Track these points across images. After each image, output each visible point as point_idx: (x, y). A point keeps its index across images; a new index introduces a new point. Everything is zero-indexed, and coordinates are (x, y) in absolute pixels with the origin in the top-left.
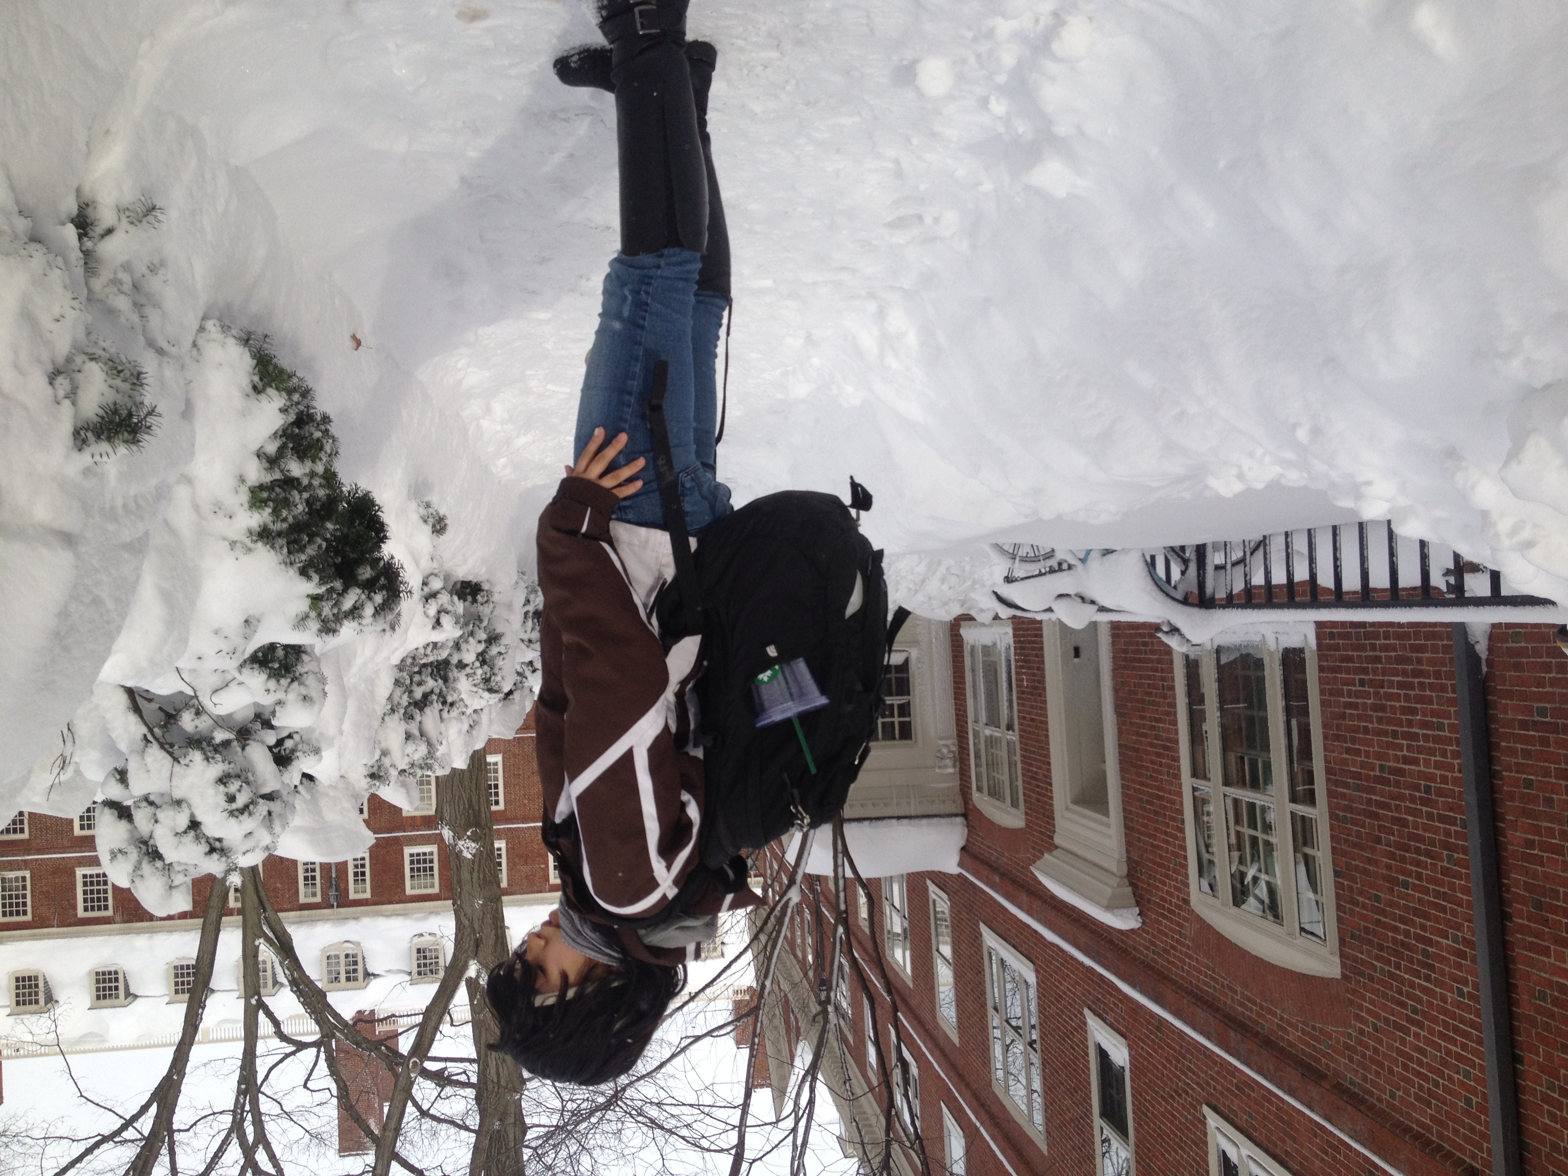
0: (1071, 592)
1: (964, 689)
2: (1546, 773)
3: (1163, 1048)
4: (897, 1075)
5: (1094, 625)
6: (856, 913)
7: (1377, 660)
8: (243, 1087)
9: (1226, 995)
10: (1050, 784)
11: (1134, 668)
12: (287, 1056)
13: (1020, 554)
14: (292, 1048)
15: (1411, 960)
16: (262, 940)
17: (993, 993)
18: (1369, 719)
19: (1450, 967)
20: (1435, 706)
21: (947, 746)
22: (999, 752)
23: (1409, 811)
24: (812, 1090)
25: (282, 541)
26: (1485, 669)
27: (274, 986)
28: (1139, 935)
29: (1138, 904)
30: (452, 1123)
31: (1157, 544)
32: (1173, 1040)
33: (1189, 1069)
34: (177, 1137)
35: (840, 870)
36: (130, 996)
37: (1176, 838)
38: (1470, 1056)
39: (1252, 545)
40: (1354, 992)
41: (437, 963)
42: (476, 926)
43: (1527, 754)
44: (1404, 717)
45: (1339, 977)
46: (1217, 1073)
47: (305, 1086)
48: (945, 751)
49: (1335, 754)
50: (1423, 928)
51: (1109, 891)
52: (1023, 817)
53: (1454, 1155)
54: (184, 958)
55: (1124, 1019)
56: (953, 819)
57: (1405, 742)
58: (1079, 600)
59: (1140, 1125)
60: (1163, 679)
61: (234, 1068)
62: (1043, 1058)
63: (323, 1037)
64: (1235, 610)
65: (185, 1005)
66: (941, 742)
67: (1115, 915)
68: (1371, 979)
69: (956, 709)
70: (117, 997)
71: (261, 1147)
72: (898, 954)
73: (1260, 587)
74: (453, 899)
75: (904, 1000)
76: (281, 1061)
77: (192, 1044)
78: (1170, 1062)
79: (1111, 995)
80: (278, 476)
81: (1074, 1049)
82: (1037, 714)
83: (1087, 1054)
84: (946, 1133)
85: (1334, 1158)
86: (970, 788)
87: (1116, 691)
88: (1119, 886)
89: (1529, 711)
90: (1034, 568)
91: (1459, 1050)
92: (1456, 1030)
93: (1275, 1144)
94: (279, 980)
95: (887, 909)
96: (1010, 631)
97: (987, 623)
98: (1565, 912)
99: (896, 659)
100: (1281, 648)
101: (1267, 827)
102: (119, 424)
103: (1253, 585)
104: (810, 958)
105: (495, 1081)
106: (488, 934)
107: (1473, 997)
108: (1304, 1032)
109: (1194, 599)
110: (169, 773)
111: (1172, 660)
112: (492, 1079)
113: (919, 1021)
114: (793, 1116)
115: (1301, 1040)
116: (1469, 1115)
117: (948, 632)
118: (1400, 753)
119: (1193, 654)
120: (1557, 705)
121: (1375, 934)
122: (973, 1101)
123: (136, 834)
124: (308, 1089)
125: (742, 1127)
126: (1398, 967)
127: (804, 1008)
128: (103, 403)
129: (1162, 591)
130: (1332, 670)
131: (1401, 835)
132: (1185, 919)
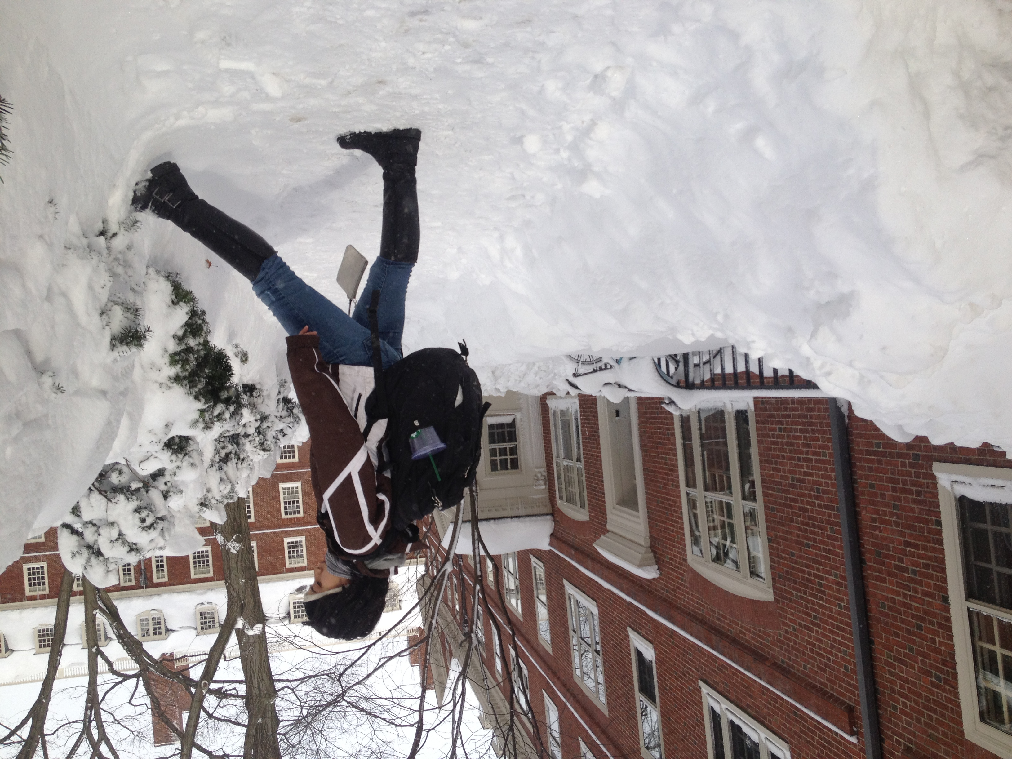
0: (612, 381)
1: (550, 437)
2: (881, 480)
3: (675, 649)
4: (515, 676)
5: (627, 399)
6: (486, 577)
7: (788, 416)
8: (89, 705)
9: (709, 614)
10: (604, 494)
11: (651, 423)
12: (117, 684)
13: (582, 360)
14: (120, 679)
15: (812, 588)
16: (98, 611)
17: (572, 622)
18: (785, 451)
19: (834, 592)
20: (821, 443)
21: (540, 472)
22: (572, 475)
23: (808, 503)
24: (463, 685)
25: (186, 382)
26: (847, 421)
27: (106, 640)
28: (659, 582)
29: (657, 563)
30: (230, 721)
31: (663, 353)
33: (690, 659)
34: (47, 738)
35: (477, 551)
36: (9, 651)
37: (677, 523)
38: (846, 642)
39: (714, 352)
40: (782, 609)
41: (213, 621)
42: (241, 596)
43: (870, 469)
44: (804, 449)
45: (773, 600)
46: (706, 661)
47: (130, 703)
48: (539, 475)
49: (767, 471)
50: (818, 570)
51: (640, 556)
52: (588, 513)
53: (840, 699)
54: (44, 625)
55: (651, 632)
56: (545, 517)
57: (805, 464)
58: (617, 386)
59: (662, 694)
60: (668, 429)
61: (82, 693)
62: (604, 659)
63: (141, 671)
64: (706, 390)
65: (49, 654)
66: (537, 470)
67: (643, 570)
68: (791, 600)
69: (545, 450)
71: (103, 742)
72: (513, 602)
73: (719, 374)
74: (225, 579)
75: (518, 629)
76: (113, 687)
77: (54, 679)
78: (679, 656)
79: (643, 618)
80: (184, 347)
81: (622, 652)
82: (595, 452)
83: (630, 654)
84: (546, 709)
85: (774, 706)
86: (555, 498)
87: (641, 437)
88: (645, 553)
89: (871, 444)
90: (590, 368)
91: (840, 639)
92: (838, 628)
94: (109, 636)
95: (505, 573)
96: (577, 401)
97: (563, 396)
98: (893, 558)
99: (507, 420)
100: (734, 410)
101: (730, 516)
102: (131, 337)
103: (715, 375)
104: (457, 607)
105: (258, 693)
106: (249, 600)
107: (846, 608)
108: (754, 633)
109: (682, 384)
110: (105, 508)
111: (672, 419)
112: (255, 691)
113: (527, 642)
114: (452, 703)
115: (753, 638)
116: (847, 676)
117: (539, 402)
118: (802, 470)
119: (684, 415)
120: (885, 441)
121: (792, 574)
122: (562, 688)
123: (82, 542)
124: (132, 704)
125: (421, 711)
126: (805, 593)
127: (454, 638)
128: (123, 326)
129: (664, 380)
130: (763, 422)
131: (804, 517)
132: (684, 571)
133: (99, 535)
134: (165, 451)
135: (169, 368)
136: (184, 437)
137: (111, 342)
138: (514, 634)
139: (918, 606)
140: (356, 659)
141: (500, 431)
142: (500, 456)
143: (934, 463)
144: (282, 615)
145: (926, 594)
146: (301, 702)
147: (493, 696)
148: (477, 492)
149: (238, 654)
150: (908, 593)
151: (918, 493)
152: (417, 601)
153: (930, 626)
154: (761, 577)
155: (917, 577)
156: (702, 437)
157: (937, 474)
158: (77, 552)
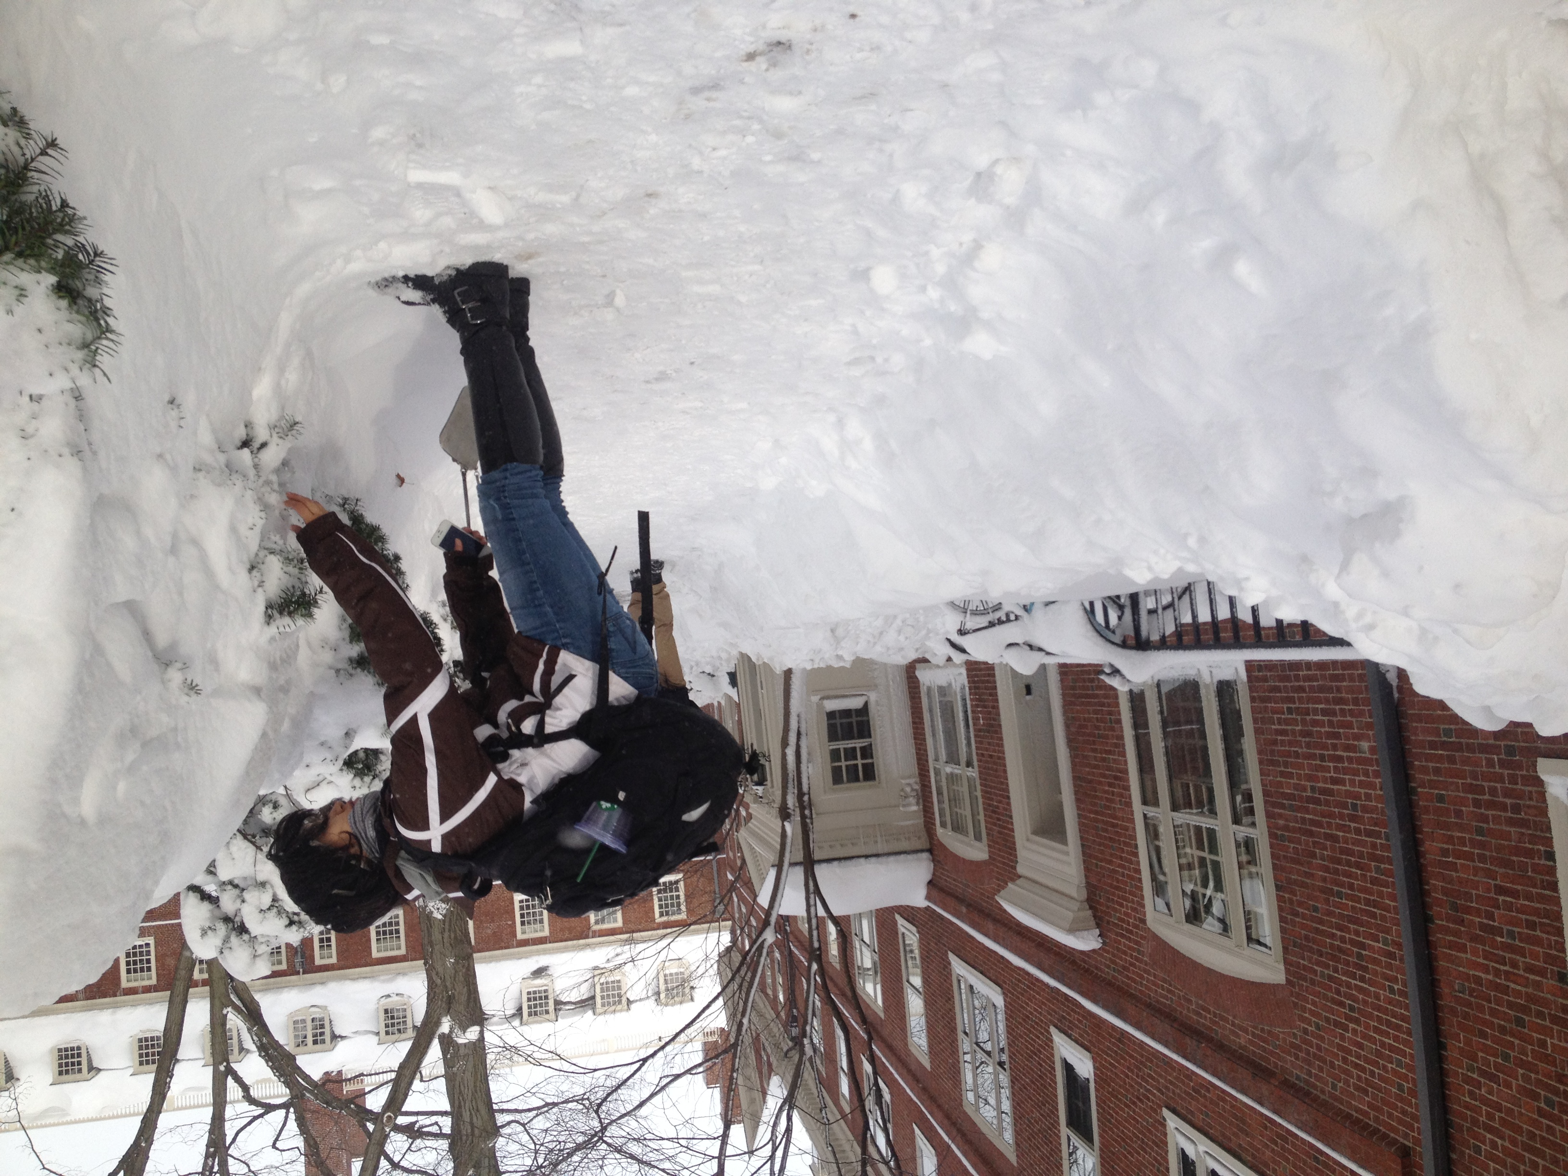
0: (1020, 641)
1: (923, 729)
2: (1455, 788)
3: (1125, 1060)
4: (870, 1103)
5: (1043, 667)
6: (827, 950)
7: (1301, 689)
8: (212, 1150)
9: (1182, 1006)
10: (1011, 817)
11: (1082, 704)
12: (255, 1118)
13: (970, 608)
14: (260, 1111)
15: (1347, 963)
16: (229, 1009)
17: (963, 1019)
18: (1298, 744)
19: (1382, 968)
20: (1356, 731)
21: (909, 784)
22: (959, 788)
23: (1340, 828)
24: (789, 1118)
26: (1396, 695)
27: (240, 1053)
28: (1102, 956)
29: (1098, 926)
30: (425, 1173)
31: (1097, 595)
32: (1134, 1050)
33: (1149, 1076)
35: (812, 909)
36: (93, 1070)
37: (1131, 862)
38: (1401, 1046)
39: (1179, 590)
40: (1298, 996)
41: (405, 1022)
42: (448, 984)
43: (1437, 771)
44: (1329, 742)
45: (1284, 982)
46: (1176, 1078)
47: (274, 1146)
48: (908, 789)
49: (1271, 778)
50: (1357, 933)
51: (1071, 915)
52: (986, 849)
53: (1389, 1136)
54: (148, 1030)
55: (1088, 1034)
56: (919, 855)
57: (1331, 764)
58: (1028, 648)
59: (1104, 1130)
61: (202, 1133)
62: (1011, 1075)
63: (292, 1098)
64: (1168, 651)
65: (154, 1075)
66: (903, 782)
67: (1077, 938)
68: (1313, 982)
69: (917, 749)
70: (80, 1071)
72: (869, 988)
73: (1188, 625)
74: (424, 958)
75: (877, 1032)
76: (249, 1124)
77: (160, 1112)
78: (1132, 1071)
79: (1075, 1012)
81: (1041, 1065)
82: (994, 751)
83: (1054, 1069)
84: (918, 1154)
85: (1283, 1148)
86: (934, 824)
87: (1067, 726)
88: (1079, 910)
89: (1436, 732)
90: (983, 621)
91: (1391, 1042)
92: (1389, 1024)
93: (1230, 1139)
94: (245, 1046)
95: (857, 944)
96: (964, 671)
97: (941, 665)
98: (1478, 912)
99: (855, 703)
100: (1215, 681)
101: (1213, 848)
102: (296, 602)
103: (1182, 625)
104: (781, 997)
105: (469, 1131)
106: (461, 991)
107: (1402, 993)
108: (1253, 1034)
109: (1131, 642)
110: (252, 860)
111: (1116, 697)
112: (466, 1129)
113: (890, 1049)
114: (770, 1146)
115: (1251, 1042)
116: (1402, 1099)
117: (904, 675)
118: (1328, 775)
119: (1135, 690)
120: (1460, 726)
121: (1315, 941)
122: (946, 1122)
123: (217, 913)
124: (277, 1149)
125: (721, 1158)
126: (1336, 970)
127: (777, 1046)
128: (284, 588)
129: (1102, 636)
130: (1263, 700)
131: (1333, 849)
132: (1142, 937)
133: (243, 901)
134: (345, 773)
135: (350, 646)
136: (372, 750)
137: (266, 612)
138: (870, 1038)
139: (1519, 988)
140: (625, 1077)
141: (844, 721)
142: (846, 760)
143: (1540, 760)
144: (510, 1012)
145: (1530, 969)
146: (535, 1144)
147: (834, 1134)
148: (811, 818)
149: (441, 1071)
150: (1502, 968)
151: (1516, 809)
152: (719, 989)
153: (1539, 1021)
154: (1265, 946)
155: (1517, 942)
156: (1165, 724)
157: (1544, 777)
158: (210, 928)
